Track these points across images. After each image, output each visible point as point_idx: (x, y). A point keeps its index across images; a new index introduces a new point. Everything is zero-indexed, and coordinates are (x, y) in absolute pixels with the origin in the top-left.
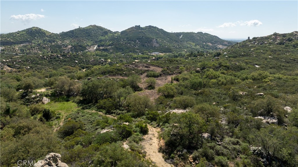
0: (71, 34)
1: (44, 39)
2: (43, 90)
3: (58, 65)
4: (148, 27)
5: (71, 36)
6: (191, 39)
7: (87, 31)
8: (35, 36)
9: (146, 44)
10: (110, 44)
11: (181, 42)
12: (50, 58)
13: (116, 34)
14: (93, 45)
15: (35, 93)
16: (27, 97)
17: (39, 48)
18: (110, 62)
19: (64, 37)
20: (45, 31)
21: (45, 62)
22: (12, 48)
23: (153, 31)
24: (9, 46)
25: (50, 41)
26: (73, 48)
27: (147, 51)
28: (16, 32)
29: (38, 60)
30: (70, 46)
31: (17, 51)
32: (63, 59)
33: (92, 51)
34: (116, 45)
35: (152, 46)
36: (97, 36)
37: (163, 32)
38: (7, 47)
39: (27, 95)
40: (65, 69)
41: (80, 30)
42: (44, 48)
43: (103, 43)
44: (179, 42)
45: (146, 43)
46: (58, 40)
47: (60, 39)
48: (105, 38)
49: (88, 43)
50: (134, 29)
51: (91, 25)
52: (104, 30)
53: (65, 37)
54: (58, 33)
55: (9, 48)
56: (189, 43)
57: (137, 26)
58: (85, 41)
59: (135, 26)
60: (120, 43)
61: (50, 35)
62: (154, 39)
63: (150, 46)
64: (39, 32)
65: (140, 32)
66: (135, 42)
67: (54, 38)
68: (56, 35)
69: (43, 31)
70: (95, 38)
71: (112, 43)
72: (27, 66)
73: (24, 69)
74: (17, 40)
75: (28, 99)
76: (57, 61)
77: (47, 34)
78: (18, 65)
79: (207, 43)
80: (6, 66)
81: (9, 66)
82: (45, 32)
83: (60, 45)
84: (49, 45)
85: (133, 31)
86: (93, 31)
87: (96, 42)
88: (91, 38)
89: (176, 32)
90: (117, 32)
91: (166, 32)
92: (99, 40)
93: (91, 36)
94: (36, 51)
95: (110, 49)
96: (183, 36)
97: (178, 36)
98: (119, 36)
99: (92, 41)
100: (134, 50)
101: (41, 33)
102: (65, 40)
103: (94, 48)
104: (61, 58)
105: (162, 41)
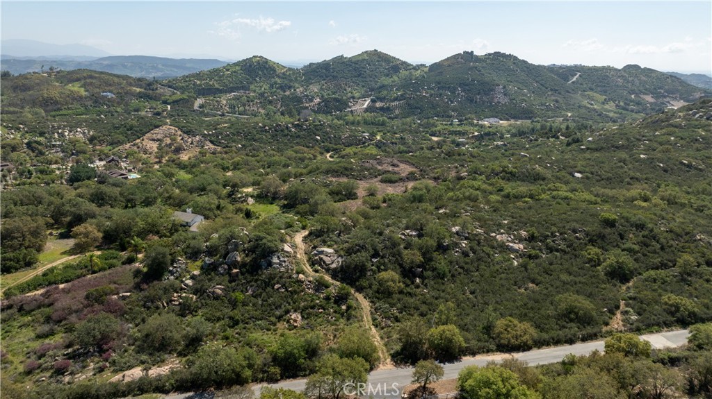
0: (324, 71)
1: (273, 80)
2: (250, 190)
3: (286, 144)
4: (491, 57)
5: (322, 76)
6: (600, 84)
7: (357, 66)
8: (256, 76)
9: (478, 97)
10: (398, 97)
11: (568, 92)
12: (275, 131)
13: (419, 71)
14: (363, 97)
15: (241, 193)
16: (233, 196)
17: (261, 103)
18: (379, 141)
19: (310, 78)
20: (275, 63)
21: (266, 136)
22: (217, 101)
23: (503, 65)
24: (211, 98)
25: (282, 88)
26: (323, 104)
27: (473, 116)
28: (224, 67)
29: (255, 133)
30: (317, 100)
31: (223, 107)
32: (295, 133)
33: (358, 111)
34: (410, 98)
35: (491, 103)
36: (376, 76)
37: (525, 69)
38: (209, 100)
39: (233, 194)
40: (296, 152)
41: (340, 61)
42: (270, 102)
43: (384, 92)
44: (563, 93)
45: (479, 94)
46: (297, 85)
47: (302, 81)
48: (393, 82)
49: (354, 92)
50: (460, 60)
51: (366, 52)
52: (392, 62)
53: (312, 77)
55: (212, 100)
56: (588, 95)
57: (467, 53)
58: (349, 87)
59: (464, 53)
60: (419, 94)
61: (284, 74)
62: (498, 85)
63: (487, 102)
64: (265, 67)
65: (471, 69)
66: (453, 93)
67: (291, 81)
69: (271, 64)
70: (371, 81)
71: (401, 95)
72: (238, 143)
73: (234, 148)
74: (224, 83)
75: (234, 198)
76: (285, 136)
77: (278, 73)
78: (225, 141)
79: (642, 96)
80: (208, 143)
81: (212, 142)
82: (275, 66)
83: (299, 97)
84: (279, 96)
85: (456, 66)
86: (369, 65)
87: (372, 90)
88: (363, 82)
90: (421, 65)
92: (379, 84)
93: (362, 77)
94: (256, 109)
95: (396, 107)
96: (580, 76)
97: (568, 77)
98: (424, 77)
99: (363, 86)
100: (445, 112)
101: (267, 69)
102: (310, 84)
103: (363, 105)
104: (293, 130)
105: (519, 91)
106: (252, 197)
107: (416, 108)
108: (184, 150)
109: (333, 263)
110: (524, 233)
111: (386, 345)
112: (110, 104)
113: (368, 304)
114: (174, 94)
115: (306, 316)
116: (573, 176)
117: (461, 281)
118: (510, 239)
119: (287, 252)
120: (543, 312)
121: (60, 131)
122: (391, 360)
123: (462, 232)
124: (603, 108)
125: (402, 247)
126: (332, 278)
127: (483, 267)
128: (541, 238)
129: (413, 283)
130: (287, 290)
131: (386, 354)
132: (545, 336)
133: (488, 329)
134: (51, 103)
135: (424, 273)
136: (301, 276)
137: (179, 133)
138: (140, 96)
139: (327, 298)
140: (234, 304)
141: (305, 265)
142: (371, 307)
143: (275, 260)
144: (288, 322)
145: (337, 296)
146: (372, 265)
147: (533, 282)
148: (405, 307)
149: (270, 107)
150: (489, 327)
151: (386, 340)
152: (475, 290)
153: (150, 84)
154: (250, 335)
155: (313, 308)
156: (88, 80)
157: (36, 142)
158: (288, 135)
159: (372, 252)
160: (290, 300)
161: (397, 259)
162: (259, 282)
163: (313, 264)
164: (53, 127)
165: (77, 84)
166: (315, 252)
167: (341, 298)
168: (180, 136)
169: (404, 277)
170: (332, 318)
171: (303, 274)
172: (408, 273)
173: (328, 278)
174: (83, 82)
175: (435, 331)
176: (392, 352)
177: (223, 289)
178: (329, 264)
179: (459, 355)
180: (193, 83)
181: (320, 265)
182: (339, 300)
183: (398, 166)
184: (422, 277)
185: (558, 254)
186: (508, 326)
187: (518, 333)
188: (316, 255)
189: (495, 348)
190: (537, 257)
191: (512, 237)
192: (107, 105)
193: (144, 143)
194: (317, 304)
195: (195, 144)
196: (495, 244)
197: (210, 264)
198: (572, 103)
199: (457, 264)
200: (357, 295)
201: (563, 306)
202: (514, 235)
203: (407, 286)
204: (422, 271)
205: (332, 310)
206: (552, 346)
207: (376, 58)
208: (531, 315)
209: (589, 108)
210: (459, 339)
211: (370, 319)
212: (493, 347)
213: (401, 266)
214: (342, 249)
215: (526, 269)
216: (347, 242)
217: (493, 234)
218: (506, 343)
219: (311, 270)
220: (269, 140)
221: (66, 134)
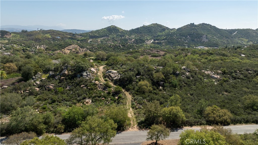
0: (137, 30)
1: (118, 34)
3: (119, 51)
4: (201, 25)
5: (136, 32)
6: (245, 35)
7: (149, 29)
8: (112, 32)
9: (196, 39)
10: (164, 39)
11: (232, 38)
12: (115, 47)
13: (173, 31)
14: (151, 39)
15: (88, 58)
17: (112, 41)
19: (132, 33)
20: (119, 28)
21: (111, 49)
22: (97, 40)
23: (206, 28)
25: (121, 36)
26: (135, 41)
27: (194, 45)
28: (101, 29)
29: (107, 48)
30: (133, 40)
31: (99, 42)
33: (149, 44)
34: (169, 39)
35: (201, 42)
36: (156, 32)
37: (215, 29)
41: (144, 28)
42: (116, 41)
43: (159, 37)
44: (230, 38)
46: (126, 35)
47: (129, 34)
48: (162, 34)
49: (148, 38)
50: (189, 26)
51: (153, 24)
52: (163, 27)
54: (128, 30)
55: (95, 40)
56: (241, 39)
57: (192, 24)
58: (146, 36)
59: (190, 24)
60: (172, 38)
61: (122, 32)
62: (204, 35)
63: (200, 41)
64: (115, 29)
65: (193, 29)
66: (186, 37)
67: (124, 34)
68: (127, 31)
69: (118, 28)
70: (154, 34)
71: (166, 38)
74: (100, 34)
76: (118, 49)
77: (120, 31)
78: (95, 50)
80: (88, 51)
81: (90, 50)
83: (127, 39)
84: (120, 39)
85: (187, 28)
86: (154, 28)
87: (154, 37)
89: (231, 29)
90: (174, 29)
91: (218, 29)
92: (157, 35)
93: (151, 33)
94: (110, 43)
95: (163, 42)
96: (237, 32)
97: (232, 33)
98: (174, 32)
99: (151, 36)
100: (182, 44)
101: (116, 30)
102: (131, 35)
103: (151, 42)
104: (121, 47)
105: (212, 37)
106: (92, 59)
107: (171, 43)
108: (79, 53)
109: (115, 77)
110: (219, 71)
111: (136, 118)
112: (58, 40)
113: (131, 97)
114: (82, 38)
115: (94, 101)
116: (241, 56)
117: (185, 89)
118: (212, 73)
119: (92, 71)
120: (234, 104)
121: (36, 46)
122: (137, 126)
123: (187, 69)
124: (247, 44)
125: (154, 72)
126: (114, 84)
127: (198, 84)
128: (229, 73)
129: (158, 89)
130: (87, 88)
131: (135, 122)
132: (238, 118)
133: (201, 112)
134: (38, 40)
135: (165, 84)
136: (97, 82)
137: (78, 47)
138: (70, 38)
139: (109, 93)
140: (56, 93)
141: (101, 77)
142: (132, 99)
143: (85, 74)
144: (83, 103)
145: (114, 92)
146: (136, 79)
147: (226, 91)
148: (151, 99)
149: (116, 42)
150: (202, 111)
151: (137, 115)
152: (193, 93)
153: (74, 35)
154: (59, 108)
155: (99, 97)
156: (52, 33)
157: (26, 49)
159: (137, 72)
160: (87, 93)
161: (150, 77)
162: (73, 84)
163: (105, 77)
164: (34, 45)
165: (48, 34)
166: (107, 72)
167: (116, 93)
168: (79, 48)
169: (153, 85)
170: (109, 103)
171: (98, 81)
172: (156, 84)
173: (111, 84)
174: (50, 34)
175: (167, 109)
176: (139, 121)
177: (54, 86)
178: (113, 78)
179: (182, 125)
180: (89, 34)
181: (109, 78)
182: (115, 94)
183: (159, 52)
184: (163, 86)
185: (239, 80)
186: (214, 110)
187: (221, 114)
188: (107, 73)
189: (205, 123)
190: (227, 81)
191: (213, 73)
192: (57, 41)
193: (65, 51)
194: (102, 95)
195: (84, 51)
196: (205, 75)
197: (51, 75)
198: (234, 42)
199: (183, 82)
200: (126, 92)
201: (248, 101)
202: (214, 72)
203: (154, 89)
204: (164, 84)
205: (110, 99)
206: (244, 124)
207: (156, 26)
208: (228, 106)
209: (241, 44)
210: (182, 115)
211: (130, 104)
212: (204, 122)
213: (152, 80)
214: (122, 71)
215: (222, 85)
216: (125, 68)
217: (203, 71)
218: (213, 119)
219: (103, 80)
220: (112, 50)
221: (38, 47)
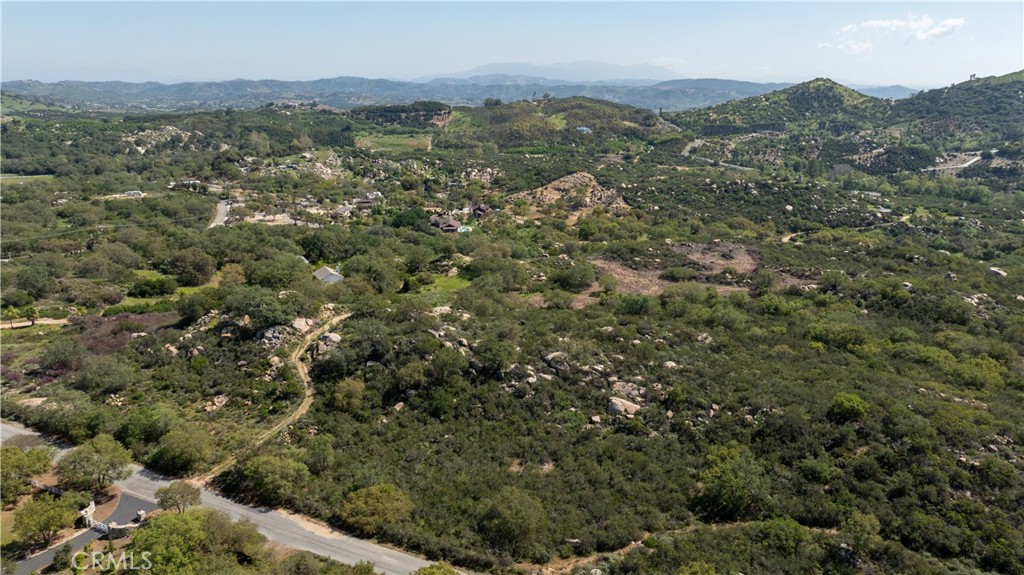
0: (927, 103)
8: (808, 110)
12: (725, 191)
17: (785, 150)
19: (898, 115)
21: (707, 198)
22: (722, 145)
24: (717, 140)
26: (885, 157)
29: (693, 191)
30: (878, 151)
32: (755, 197)
41: (971, 88)
46: (867, 126)
55: (716, 143)
58: (964, 131)
61: (855, 107)
67: (862, 118)
69: (840, 90)
74: (752, 118)
77: (848, 102)
80: (620, 200)
81: (625, 200)
101: (829, 99)
102: (895, 124)
103: (965, 161)
104: (753, 192)
114: (673, 130)
122: (213, 478)
123: (557, 362)
134: (514, 138)
136: (274, 359)
137: (594, 183)
156: (576, 111)
157: (433, 181)
158: (742, 198)
165: (562, 115)
167: (285, 397)
168: (592, 187)
174: (570, 113)
179: (280, 504)
180: (706, 117)
181: (312, 353)
182: (282, 398)
191: (642, 392)
192: (576, 142)
193: (545, 192)
217: (613, 379)
219: (299, 356)
220: (708, 204)
221: (474, 173)
